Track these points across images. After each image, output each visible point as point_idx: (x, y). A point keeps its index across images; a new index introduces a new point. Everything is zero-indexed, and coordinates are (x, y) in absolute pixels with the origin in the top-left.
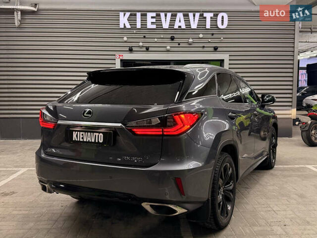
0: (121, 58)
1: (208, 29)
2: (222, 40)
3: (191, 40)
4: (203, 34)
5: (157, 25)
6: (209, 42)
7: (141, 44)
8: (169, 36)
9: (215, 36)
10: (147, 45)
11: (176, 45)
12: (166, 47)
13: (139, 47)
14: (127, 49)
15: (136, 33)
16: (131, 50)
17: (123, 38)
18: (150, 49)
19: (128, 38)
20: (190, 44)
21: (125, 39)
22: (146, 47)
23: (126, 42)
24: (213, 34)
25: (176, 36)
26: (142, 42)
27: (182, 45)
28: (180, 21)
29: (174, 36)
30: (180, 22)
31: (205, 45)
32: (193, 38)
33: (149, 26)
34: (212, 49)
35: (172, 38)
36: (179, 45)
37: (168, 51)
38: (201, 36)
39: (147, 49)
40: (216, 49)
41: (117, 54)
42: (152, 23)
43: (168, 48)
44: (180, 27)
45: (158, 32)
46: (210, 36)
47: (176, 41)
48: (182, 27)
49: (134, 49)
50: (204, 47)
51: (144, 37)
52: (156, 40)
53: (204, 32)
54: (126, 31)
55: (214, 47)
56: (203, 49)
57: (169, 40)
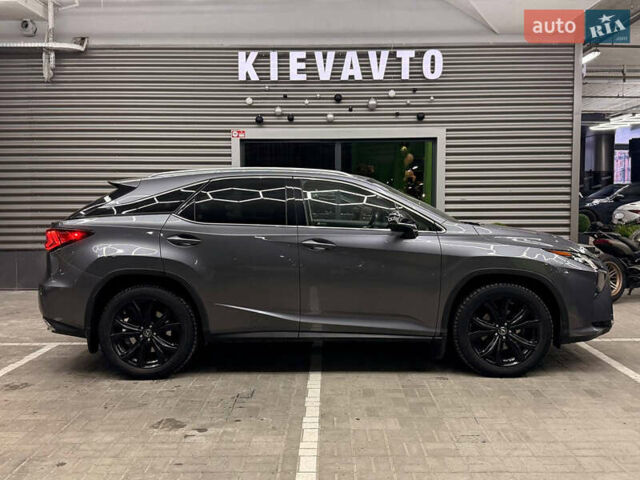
0: (241, 136)
1: (406, 81)
2: (432, 101)
3: (372, 102)
4: (395, 90)
5: (308, 74)
6: (408, 106)
7: (278, 110)
8: (332, 95)
9: (419, 94)
10: (290, 111)
11: (345, 111)
12: (326, 115)
13: (274, 115)
14: (253, 119)
15: (269, 90)
16: (260, 122)
17: (245, 99)
18: (297, 119)
19: (253, 99)
20: (372, 110)
21: (249, 101)
22: (288, 115)
23: (250, 106)
24: (414, 90)
25: (344, 94)
26: (281, 107)
27: (356, 111)
28: (352, 66)
29: (340, 95)
30: (352, 68)
31: (401, 110)
32: (376, 98)
33: (294, 76)
34: (414, 118)
35: (338, 99)
36: (351, 110)
38: (392, 93)
39: (291, 119)
40: (420, 118)
41: (234, 129)
43: (330, 116)
44: (351, 77)
45: (310, 86)
46: (409, 93)
47: (345, 103)
48: (356, 78)
49: (266, 119)
50: (397, 114)
51: (285, 97)
52: (307, 101)
53: (398, 85)
54: (250, 86)
55: (418, 114)
56: (397, 119)
57: (332, 103)
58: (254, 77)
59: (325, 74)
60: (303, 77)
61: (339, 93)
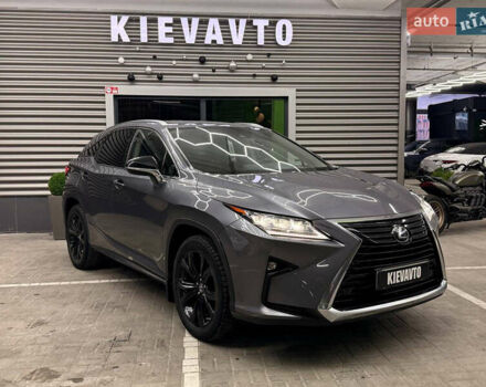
0: (115, 92)
1: (261, 46)
2: (284, 65)
3: (233, 64)
4: (252, 54)
5: (175, 38)
6: (263, 68)
7: (149, 69)
8: (197, 57)
9: (272, 58)
10: (159, 71)
11: (209, 72)
12: (191, 75)
13: (145, 74)
14: (125, 77)
15: (140, 51)
16: (131, 80)
17: (117, 58)
18: (165, 78)
19: (125, 59)
20: (232, 71)
21: (121, 60)
22: (157, 74)
23: (122, 65)
24: (269, 55)
25: (208, 57)
26: (151, 67)
27: (218, 72)
28: (214, 32)
29: (204, 57)
30: (214, 34)
31: (257, 72)
32: (236, 61)
33: (162, 39)
34: (268, 80)
35: (202, 61)
36: (214, 71)
37: (196, 82)
38: (250, 57)
39: (160, 78)
40: (274, 79)
41: (108, 86)
42: (167, 34)
43: (196, 76)
44: (214, 41)
45: (176, 49)
46: (264, 58)
47: (208, 64)
48: (218, 43)
49: (137, 77)
50: (254, 76)
51: (155, 58)
52: (174, 62)
53: (255, 50)
54: (121, 47)
55: (272, 76)
56: (254, 79)
57: (197, 64)
58: (126, 39)
59: (190, 38)
60: (171, 40)
61: (203, 55)
